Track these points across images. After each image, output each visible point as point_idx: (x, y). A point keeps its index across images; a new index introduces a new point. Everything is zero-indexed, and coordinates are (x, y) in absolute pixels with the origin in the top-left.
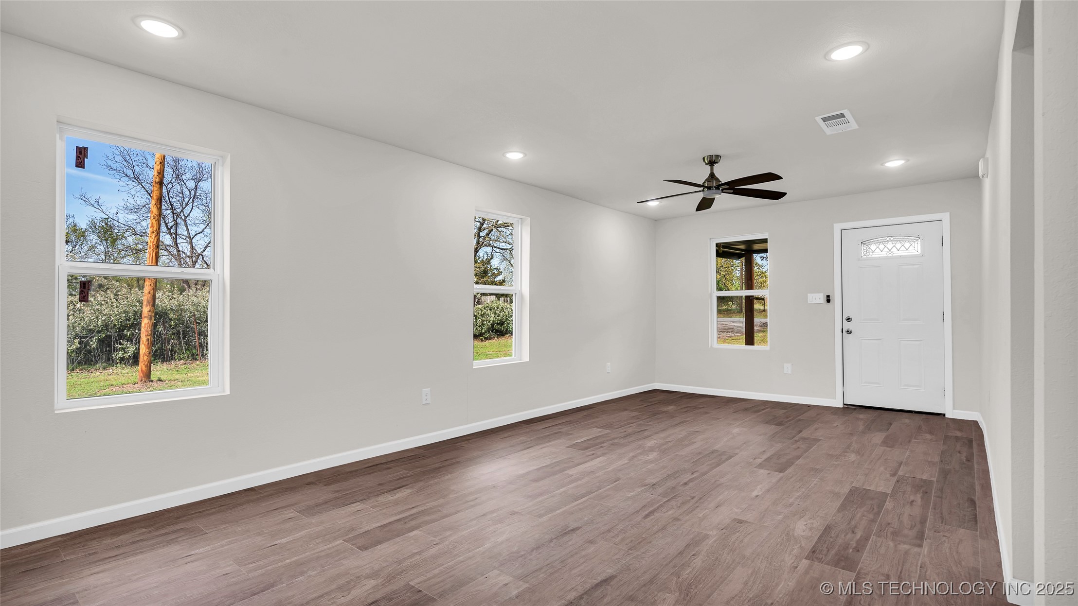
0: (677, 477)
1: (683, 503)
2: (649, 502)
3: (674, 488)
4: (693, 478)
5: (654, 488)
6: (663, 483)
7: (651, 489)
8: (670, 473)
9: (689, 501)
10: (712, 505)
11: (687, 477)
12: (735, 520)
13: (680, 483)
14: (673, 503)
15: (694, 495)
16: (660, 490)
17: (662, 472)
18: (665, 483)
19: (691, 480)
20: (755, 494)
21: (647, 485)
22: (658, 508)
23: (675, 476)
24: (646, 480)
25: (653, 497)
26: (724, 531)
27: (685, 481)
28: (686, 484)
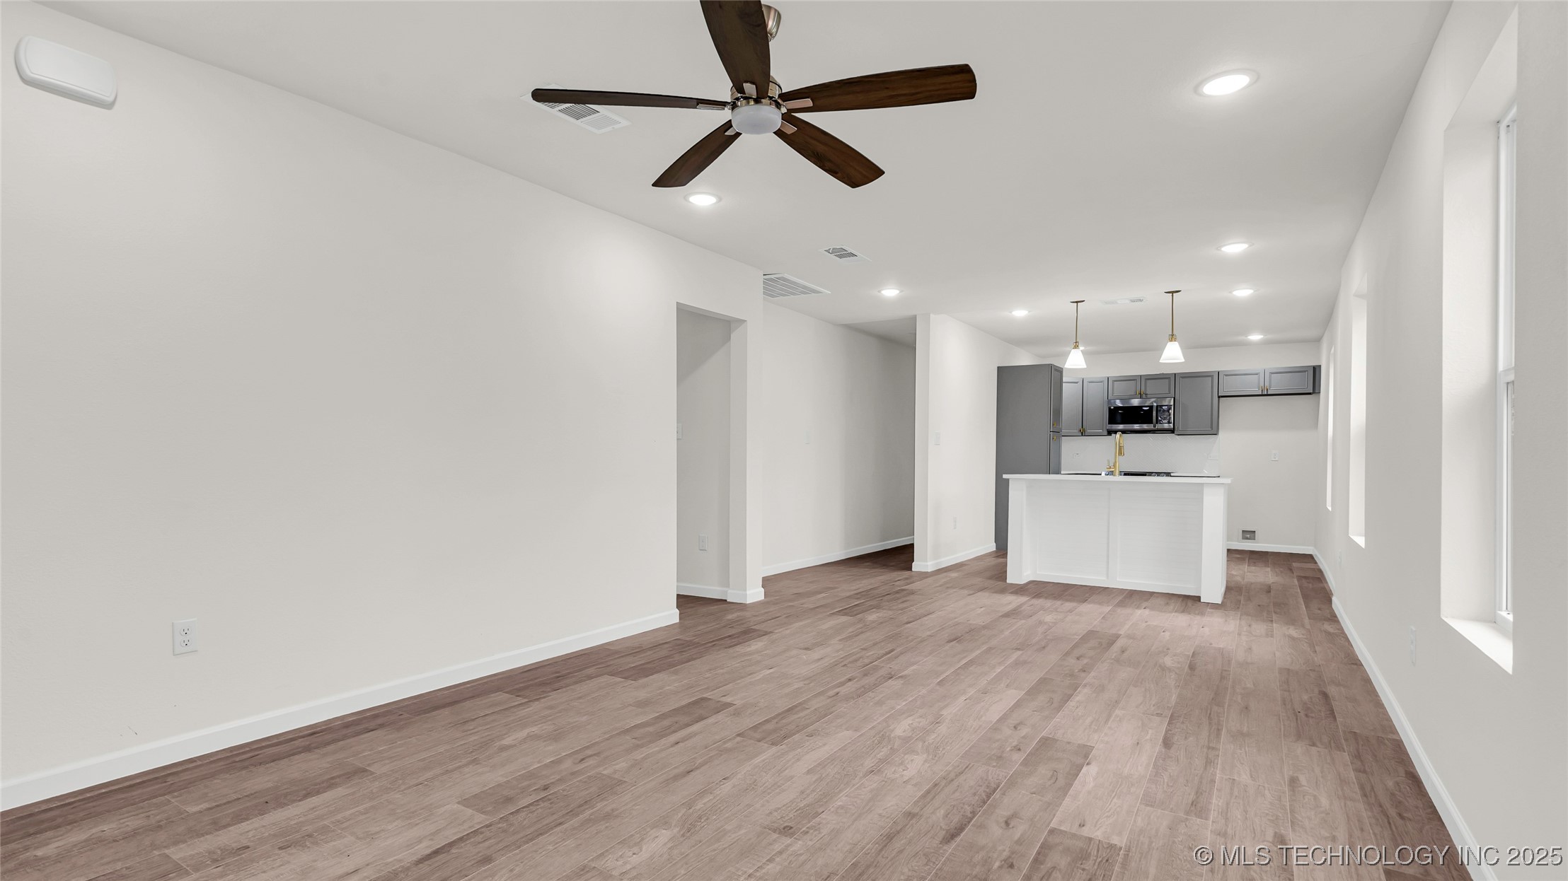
0: (860, 688)
1: (856, 661)
2: (893, 661)
3: (865, 675)
4: (839, 687)
5: (890, 674)
6: (878, 680)
7: (893, 673)
8: (871, 694)
9: (850, 662)
10: (825, 661)
11: (844, 690)
12: (810, 650)
13: (857, 681)
14: (867, 661)
15: (842, 668)
16: (882, 672)
17: (883, 695)
18: (876, 680)
19: (842, 684)
21: (901, 677)
22: (882, 657)
23: (863, 689)
24: (902, 684)
25: (889, 666)
26: (824, 644)
27: (850, 683)
28: (850, 680)
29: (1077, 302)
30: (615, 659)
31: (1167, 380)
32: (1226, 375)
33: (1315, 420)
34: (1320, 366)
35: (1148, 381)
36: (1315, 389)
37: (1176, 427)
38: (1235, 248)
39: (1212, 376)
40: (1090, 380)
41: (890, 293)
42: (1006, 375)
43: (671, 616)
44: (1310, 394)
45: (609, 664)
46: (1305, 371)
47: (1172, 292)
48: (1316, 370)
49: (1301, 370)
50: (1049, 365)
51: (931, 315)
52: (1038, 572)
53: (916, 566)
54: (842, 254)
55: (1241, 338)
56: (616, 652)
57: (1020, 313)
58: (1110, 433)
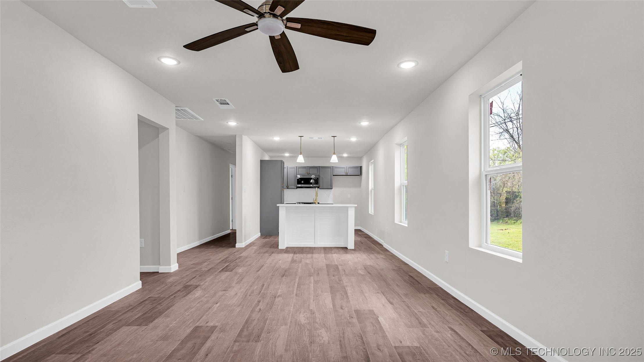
2: (268, 289)
4: (258, 306)
7: (274, 295)
10: (239, 294)
12: (227, 291)
20: (218, 305)
21: (279, 296)
24: (283, 299)
26: (230, 286)
29: (301, 137)
30: (121, 315)
31: (317, 169)
32: (335, 168)
33: (359, 185)
34: (362, 166)
35: (310, 169)
36: (361, 174)
37: (320, 186)
38: (365, 123)
39: (331, 168)
40: (290, 167)
41: (232, 123)
42: (263, 163)
43: (138, 285)
44: (359, 175)
45: (120, 319)
46: (358, 168)
47: (334, 137)
48: (361, 167)
49: (357, 167)
50: (281, 160)
51: (243, 135)
52: (289, 244)
53: (238, 245)
54: (224, 103)
55: (341, 155)
56: (118, 312)
57: (277, 139)
58: (298, 187)
